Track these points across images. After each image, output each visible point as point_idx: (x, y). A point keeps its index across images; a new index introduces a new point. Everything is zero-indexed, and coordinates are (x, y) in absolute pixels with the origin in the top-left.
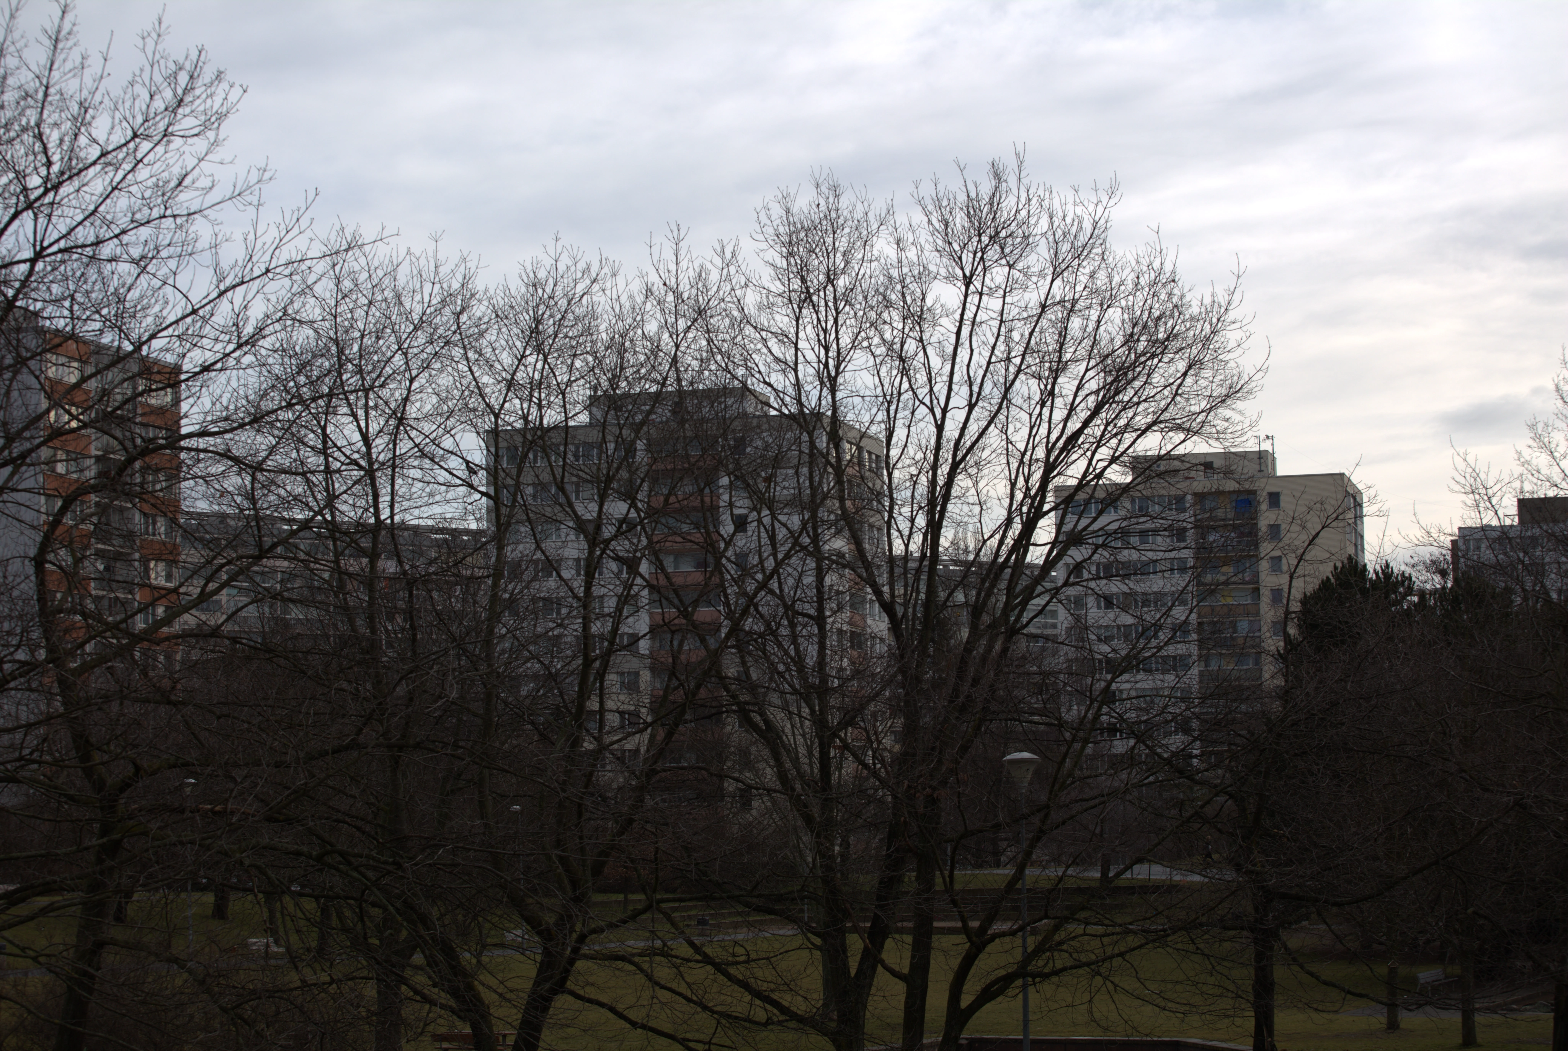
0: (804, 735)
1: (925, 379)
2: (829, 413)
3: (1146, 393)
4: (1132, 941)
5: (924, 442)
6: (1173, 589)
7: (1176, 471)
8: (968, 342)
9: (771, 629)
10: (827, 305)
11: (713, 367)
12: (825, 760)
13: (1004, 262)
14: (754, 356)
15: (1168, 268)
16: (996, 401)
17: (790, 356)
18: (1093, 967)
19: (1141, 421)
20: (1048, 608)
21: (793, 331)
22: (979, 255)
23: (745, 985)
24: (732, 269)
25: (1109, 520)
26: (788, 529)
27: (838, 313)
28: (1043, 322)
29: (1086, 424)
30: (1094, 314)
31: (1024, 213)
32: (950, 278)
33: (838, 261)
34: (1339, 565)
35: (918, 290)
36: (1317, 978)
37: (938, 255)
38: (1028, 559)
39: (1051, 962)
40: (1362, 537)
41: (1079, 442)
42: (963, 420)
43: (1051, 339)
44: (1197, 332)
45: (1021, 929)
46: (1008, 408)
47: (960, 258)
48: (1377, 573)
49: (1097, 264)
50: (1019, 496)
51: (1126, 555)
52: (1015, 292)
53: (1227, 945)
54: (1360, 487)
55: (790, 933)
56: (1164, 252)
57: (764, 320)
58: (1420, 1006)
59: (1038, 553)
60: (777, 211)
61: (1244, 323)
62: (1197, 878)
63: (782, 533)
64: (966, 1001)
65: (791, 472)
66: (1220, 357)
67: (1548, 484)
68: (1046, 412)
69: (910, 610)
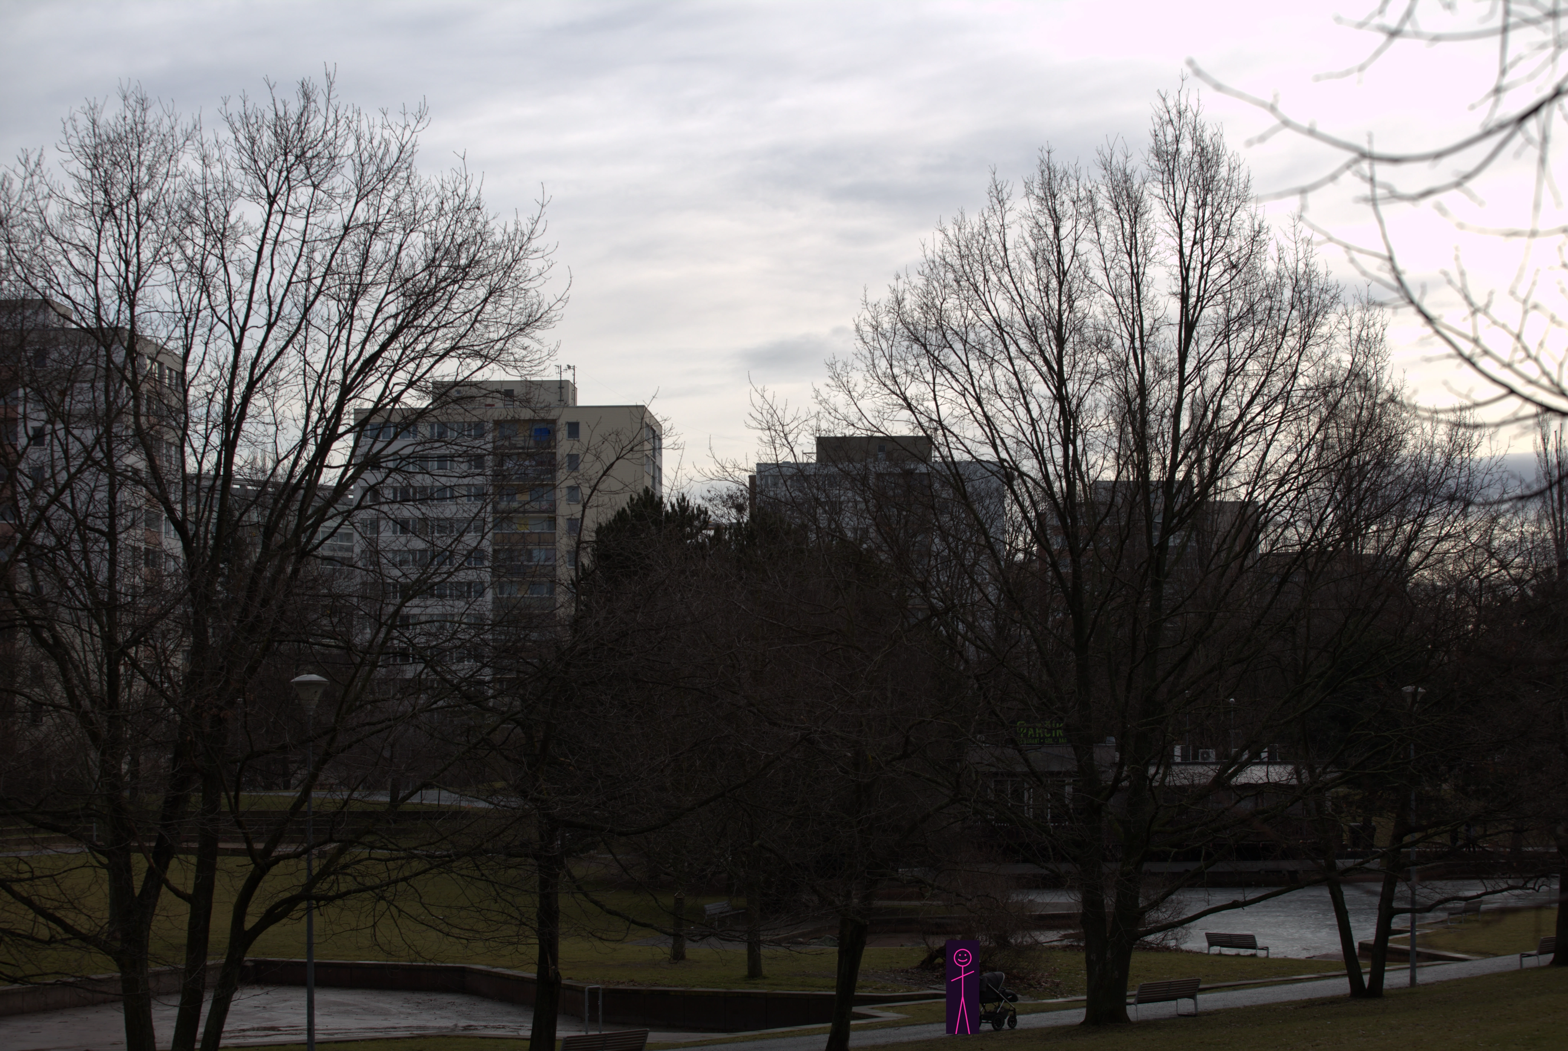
0: (94, 651)
1: (225, 297)
2: (128, 327)
3: (445, 319)
4: (416, 865)
5: (222, 360)
6: (465, 515)
7: (472, 398)
8: (269, 262)
9: (61, 543)
10: (129, 219)
11: (12, 278)
12: (113, 678)
13: (309, 182)
14: (54, 268)
15: (473, 194)
16: (295, 321)
17: (91, 271)
18: (377, 891)
19: (439, 347)
20: (339, 531)
21: (94, 243)
22: (284, 174)
23: (28, 902)
24: (36, 179)
25: (403, 445)
26: (82, 443)
27: (140, 226)
28: (346, 244)
29: (384, 347)
30: (397, 238)
31: (331, 134)
32: (254, 196)
33: (142, 175)
34: (635, 497)
35: (222, 207)
36: (602, 907)
37: (243, 172)
38: (322, 481)
39: (336, 885)
40: (660, 469)
41: (377, 365)
42: (261, 340)
43: (353, 263)
44: (499, 260)
45: (306, 851)
46: (307, 329)
47: (265, 177)
48: (672, 506)
49: (401, 188)
50: (315, 416)
51: (420, 480)
52: (319, 213)
53: (512, 872)
54: (658, 418)
55: (74, 850)
56: (469, 178)
57: (66, 232)
58: (704, 937)
59: (331, 475)
60: (84, 123)
61: (546, 252)
62: (482, 805)
63: (75, 448)
64: (250, 922)
65: (86, 385)
66: (521, 285)
67: (845, 423)
68: (345, 333)
69: (202, 529)
